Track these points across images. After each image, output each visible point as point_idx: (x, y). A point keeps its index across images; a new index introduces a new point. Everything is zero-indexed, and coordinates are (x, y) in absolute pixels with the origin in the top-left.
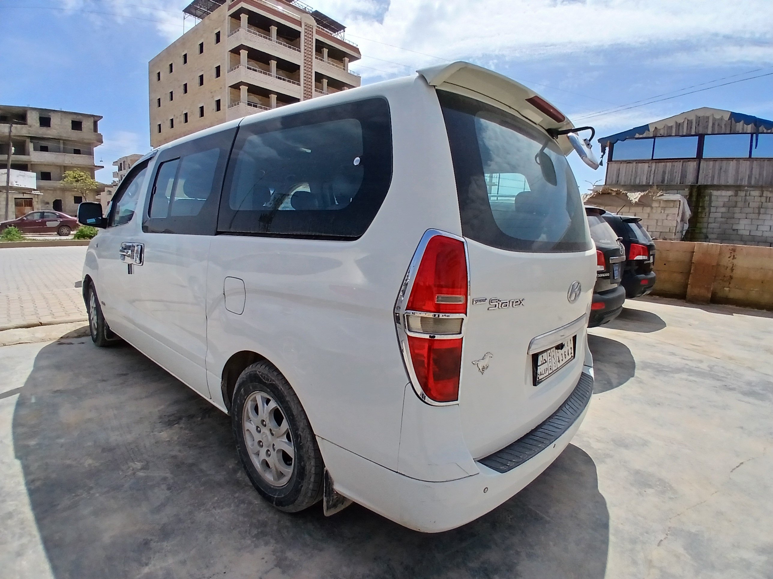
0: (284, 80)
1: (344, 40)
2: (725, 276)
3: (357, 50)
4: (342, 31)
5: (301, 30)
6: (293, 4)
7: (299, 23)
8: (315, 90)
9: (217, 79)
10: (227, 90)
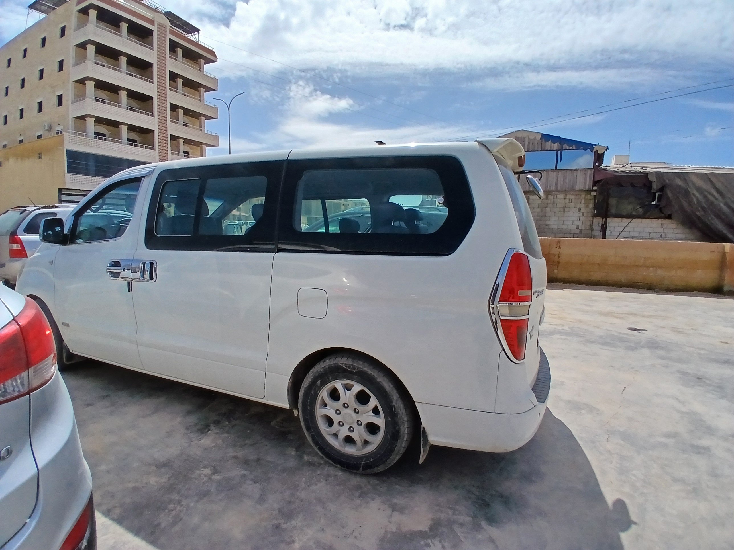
0: (135, 76)
1: (198, 41)
2: (554, 262)
3: (213, 53)
4: (196, 33)
5: (155, 28)
6: (144, 3)
7: (152, 22)
8: (170, 88)
9: (59, 73)
10: (71, 85)
